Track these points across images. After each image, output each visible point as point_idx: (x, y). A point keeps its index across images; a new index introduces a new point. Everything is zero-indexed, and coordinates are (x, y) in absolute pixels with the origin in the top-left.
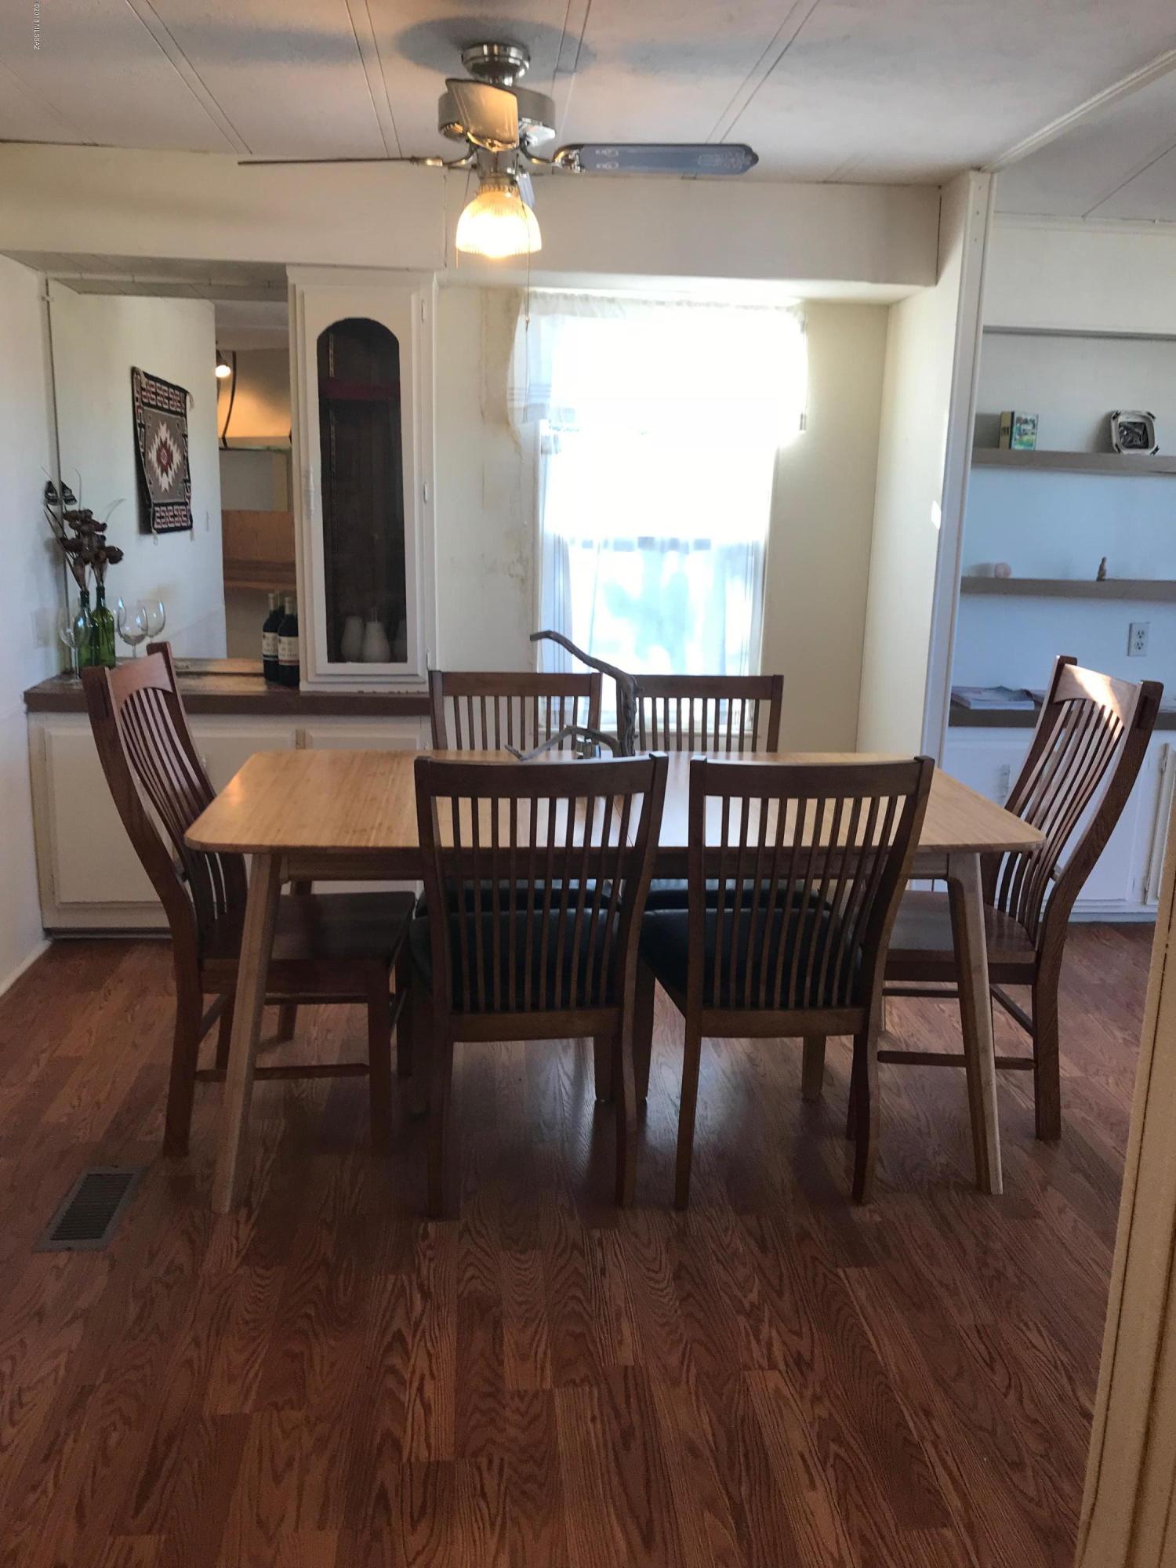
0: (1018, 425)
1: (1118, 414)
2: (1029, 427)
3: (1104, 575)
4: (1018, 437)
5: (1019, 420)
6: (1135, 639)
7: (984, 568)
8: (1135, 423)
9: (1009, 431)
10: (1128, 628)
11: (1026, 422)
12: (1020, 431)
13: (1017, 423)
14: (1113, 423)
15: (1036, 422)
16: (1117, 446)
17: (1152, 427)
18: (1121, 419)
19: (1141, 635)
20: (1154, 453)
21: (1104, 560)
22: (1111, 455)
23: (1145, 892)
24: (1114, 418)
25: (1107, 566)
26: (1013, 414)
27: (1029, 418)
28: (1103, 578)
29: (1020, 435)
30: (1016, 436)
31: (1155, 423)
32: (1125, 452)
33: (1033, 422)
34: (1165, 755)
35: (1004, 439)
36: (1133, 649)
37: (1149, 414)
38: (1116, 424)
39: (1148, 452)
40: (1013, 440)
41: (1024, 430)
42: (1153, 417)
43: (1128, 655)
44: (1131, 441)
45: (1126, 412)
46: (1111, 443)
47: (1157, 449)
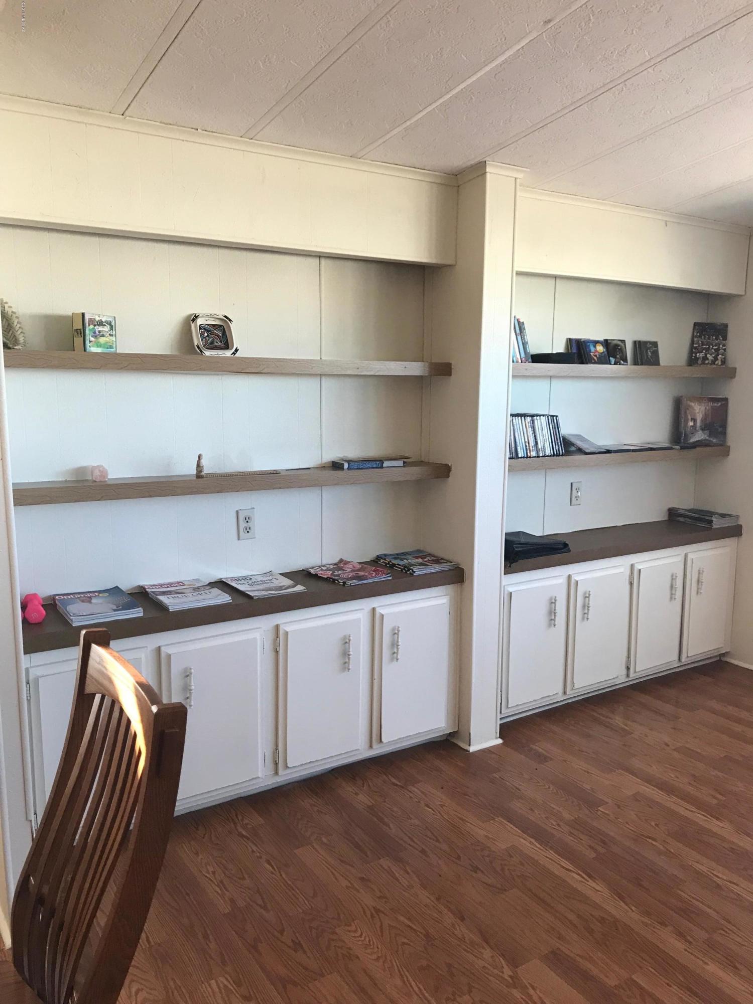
0: (92, 327)
1: (196, 317)
2: (106, 329)
3: (201, 471)
4: (92, 339)
5: (92, 321)
6: (243, 524)
7: (81, 471)
8: (214, 325)
9: (82, 333)
10: (235, 515)
11: (101, 323)
12: (95, 333)
13: (89, 325)
14: (193, 325)
15: (113, 324)
16: (198, 347)
17: (230, 329)
18: (200, 321)
19: (247, 520)
20: (234, 353)
21: (200, 457)
22: (195, 357)
23: (276, 764)
24: (193, 320)
25: (204, 462)
26: (83, 314)
27: (104, 319)
28: (203, 474)
29: (95, 337)
30: (89, 337)
31: (232, 326)
32: (208, 353)
33: (110, 324)
34: (277, 636)
35: (78, 341)
36: (242, 533)
37: (226, 317)
38: (196, 327)
39: (228, 353)
40: (87, 342)
41: (99, 332)
42: (230, 320)
43: (239, 539)
44: (212, 343)
45: (204, 316)
46: (193, 345)
47: (237, 350)
